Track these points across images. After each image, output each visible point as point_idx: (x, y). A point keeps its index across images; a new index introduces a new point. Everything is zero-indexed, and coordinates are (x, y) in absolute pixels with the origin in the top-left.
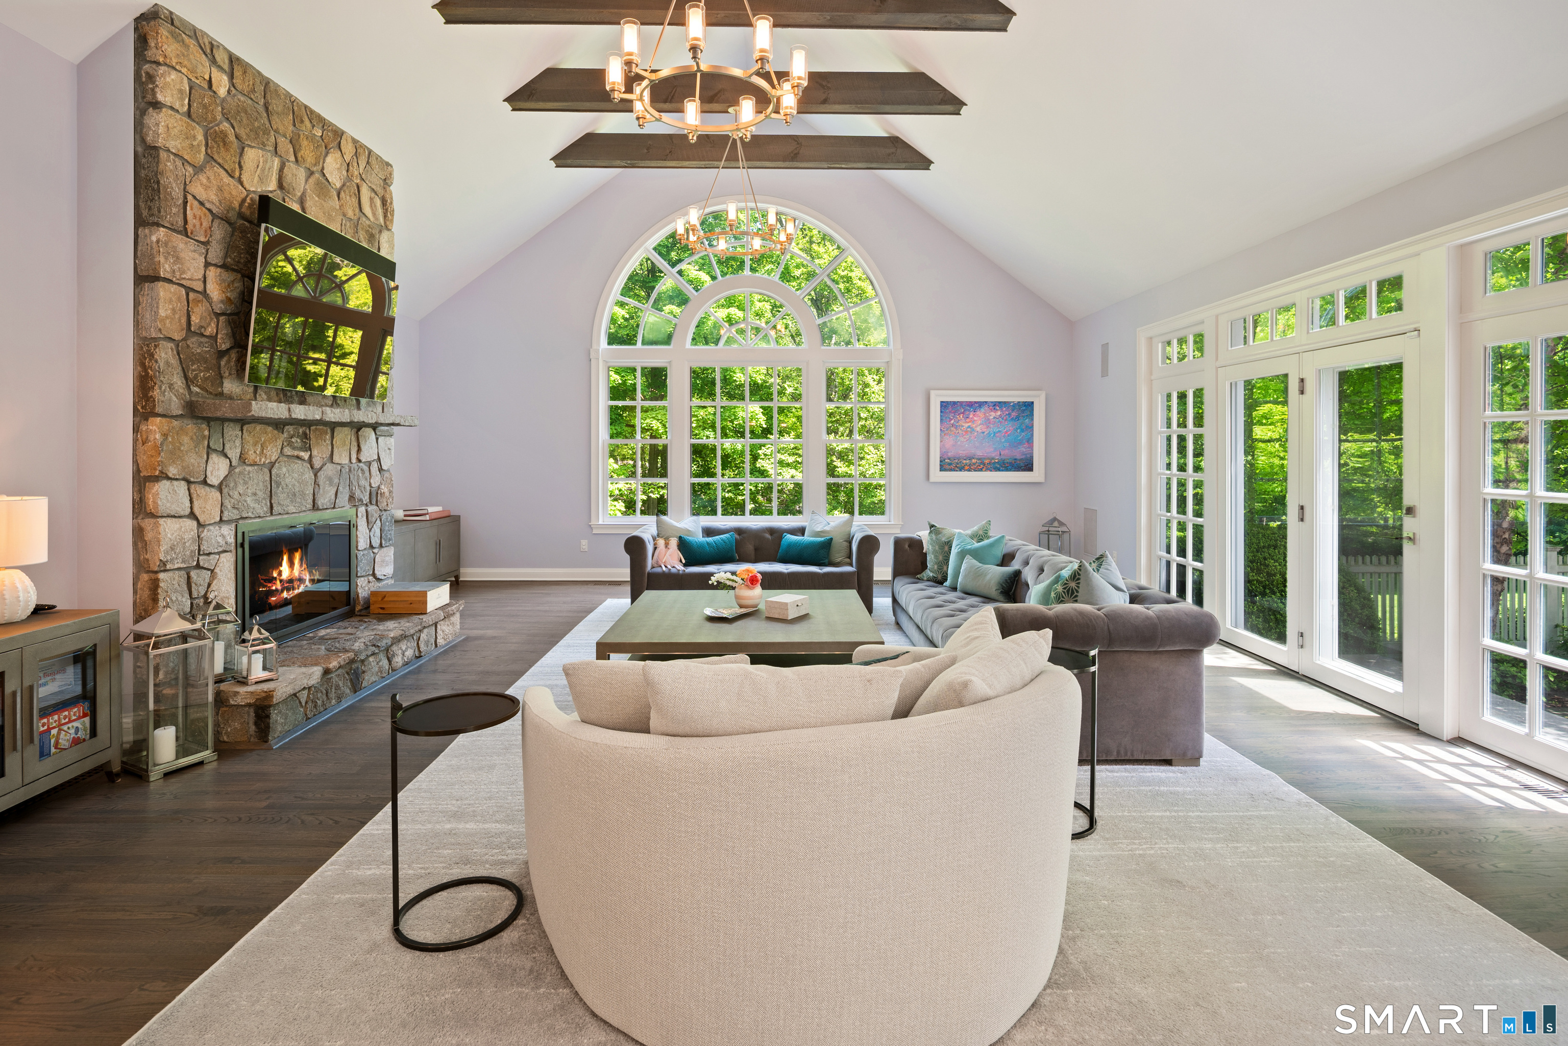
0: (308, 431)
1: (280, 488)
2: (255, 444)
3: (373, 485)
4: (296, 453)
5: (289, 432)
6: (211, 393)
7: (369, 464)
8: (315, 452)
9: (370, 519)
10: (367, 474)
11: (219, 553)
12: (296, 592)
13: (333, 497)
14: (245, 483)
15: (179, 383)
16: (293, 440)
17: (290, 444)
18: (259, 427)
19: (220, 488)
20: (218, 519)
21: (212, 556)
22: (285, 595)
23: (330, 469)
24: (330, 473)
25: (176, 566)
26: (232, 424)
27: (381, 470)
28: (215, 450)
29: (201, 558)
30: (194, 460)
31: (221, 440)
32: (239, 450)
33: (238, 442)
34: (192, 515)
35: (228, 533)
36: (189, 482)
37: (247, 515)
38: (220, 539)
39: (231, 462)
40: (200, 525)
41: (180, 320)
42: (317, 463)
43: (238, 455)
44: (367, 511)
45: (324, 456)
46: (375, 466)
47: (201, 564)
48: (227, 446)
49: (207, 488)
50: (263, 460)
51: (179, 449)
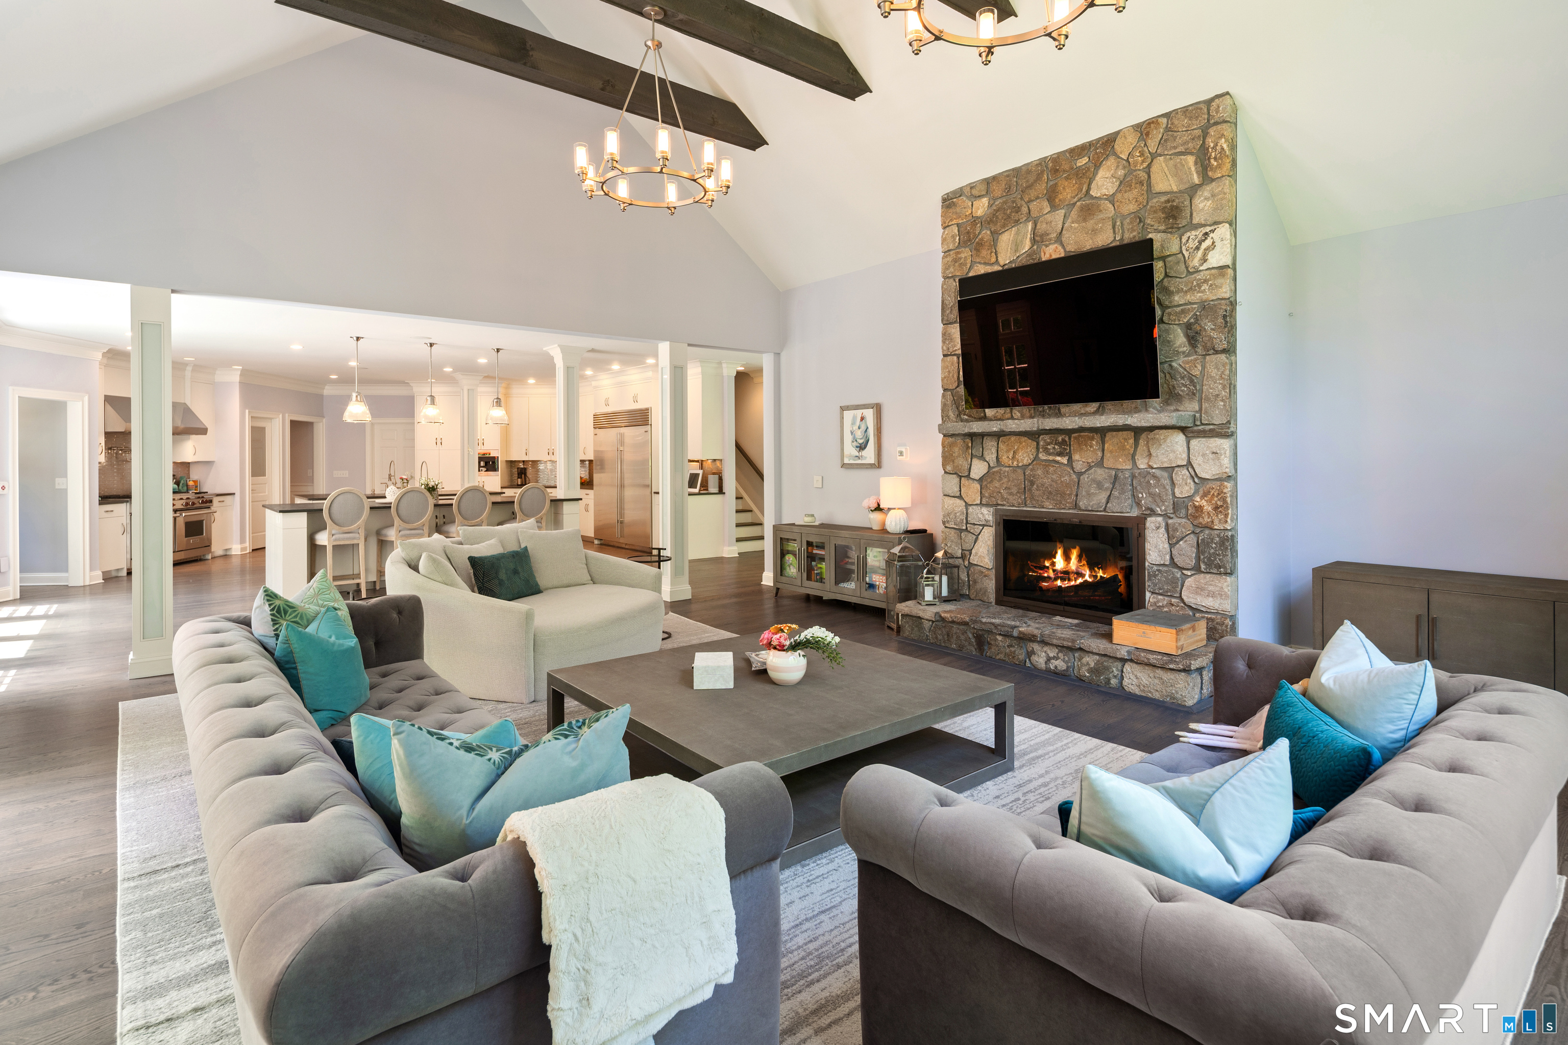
0: (1067, 439)
1: (1035, 486)
2: (1008, 451)
3: (1178, 494)
4: (1051, 458)
5: (1045, 440)
6: (975, 418)
7: (1170, 470)
8: (1076, 457)
9: (1171, 533)
10: (1167, 482)
11: (983, 526)
12: (1073, 583)
13: (1104, 501)
14: (1000, 479)
15: (953, 415)
16: (1049, 447)
17: (1046, 451)
18: (1013, 438)
19: (980, 480)
20: (979, 502)
21: (976, 527)
22: (1059, 583)
23: (1099, 474)
24: (1099, 478)
25: (951, 526)
26: (989, 438)
27: (1194, 476)
28: (976, 456)
29: (968, 525)
30: (962, 463)
31: (981, 449)
32: (994, 456)
33: (994, 450)
34: (960, 497)
35: (987, 514)
36: (961, 477)
37: (1002, 503)
38: (981, 516)
39: (989, 464)
40: (967, 505)
41: (953, 376)
42: (1079, 466)
43: (995, 459)
44: (1167, 525)
45: (1090, 461)
46: (1181, 476)
47: (969, 529)
48: (986, 453)
49: (971, 481)
50: (1015, 463)
51: (952, 455)
